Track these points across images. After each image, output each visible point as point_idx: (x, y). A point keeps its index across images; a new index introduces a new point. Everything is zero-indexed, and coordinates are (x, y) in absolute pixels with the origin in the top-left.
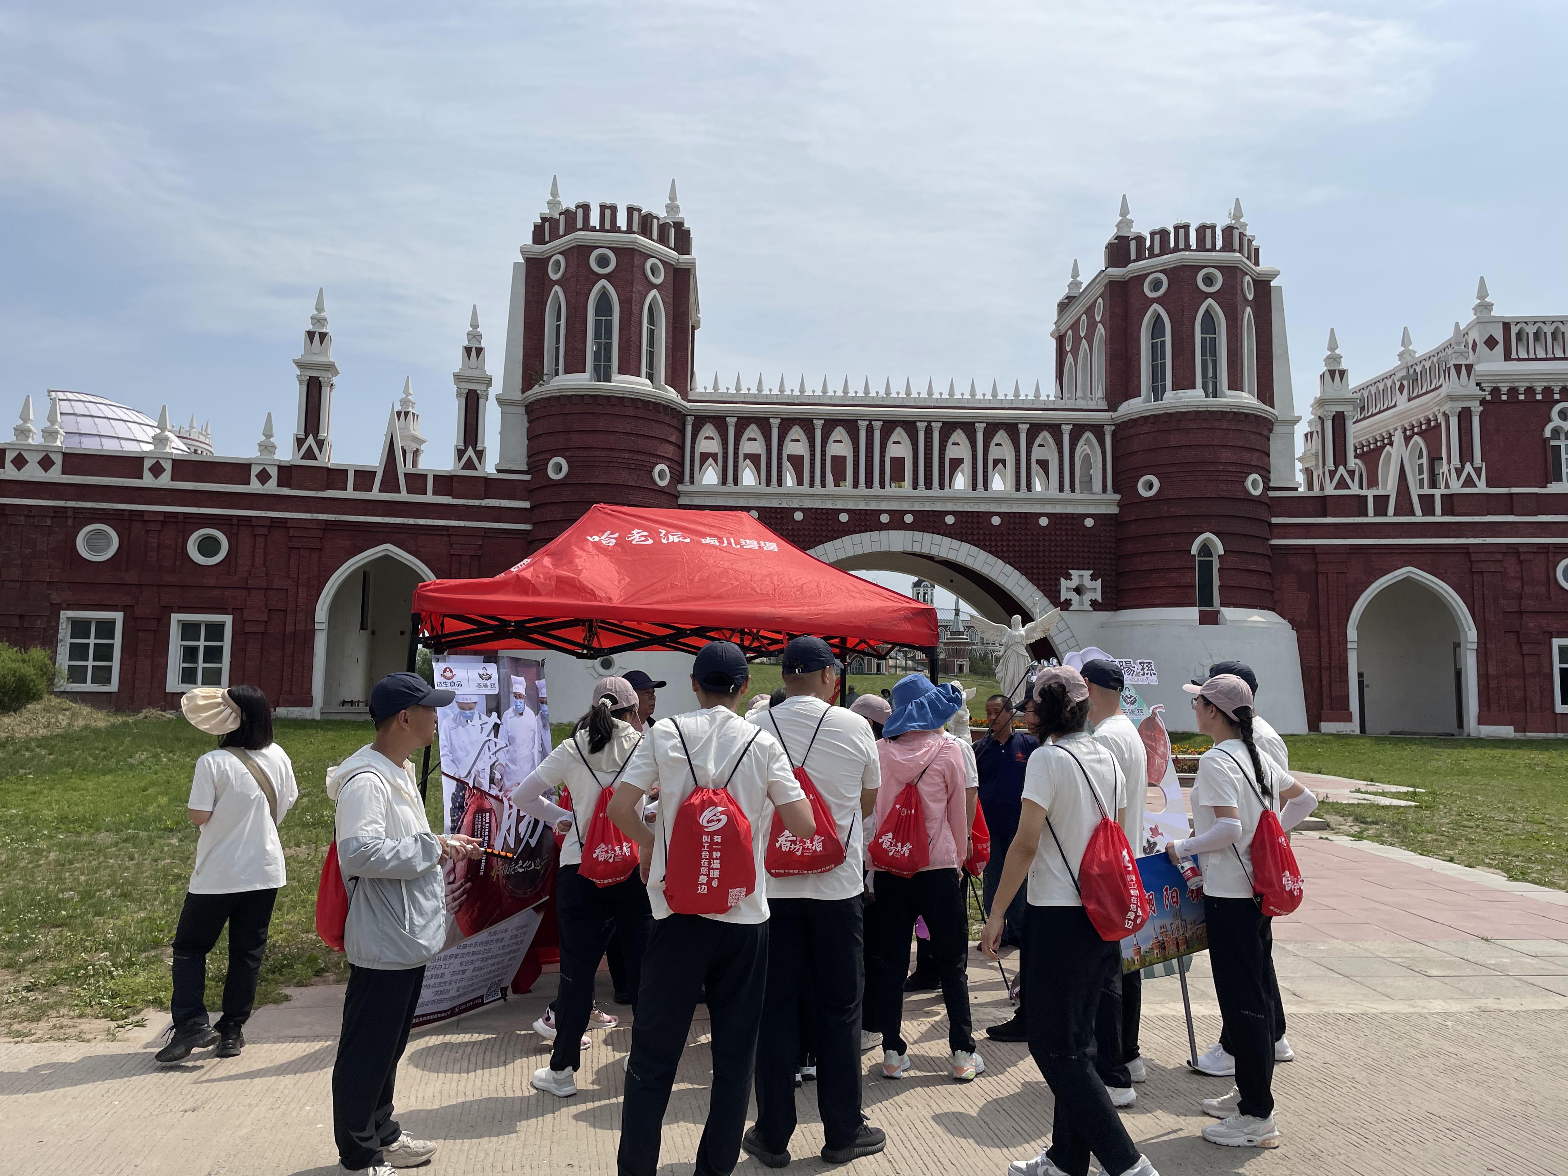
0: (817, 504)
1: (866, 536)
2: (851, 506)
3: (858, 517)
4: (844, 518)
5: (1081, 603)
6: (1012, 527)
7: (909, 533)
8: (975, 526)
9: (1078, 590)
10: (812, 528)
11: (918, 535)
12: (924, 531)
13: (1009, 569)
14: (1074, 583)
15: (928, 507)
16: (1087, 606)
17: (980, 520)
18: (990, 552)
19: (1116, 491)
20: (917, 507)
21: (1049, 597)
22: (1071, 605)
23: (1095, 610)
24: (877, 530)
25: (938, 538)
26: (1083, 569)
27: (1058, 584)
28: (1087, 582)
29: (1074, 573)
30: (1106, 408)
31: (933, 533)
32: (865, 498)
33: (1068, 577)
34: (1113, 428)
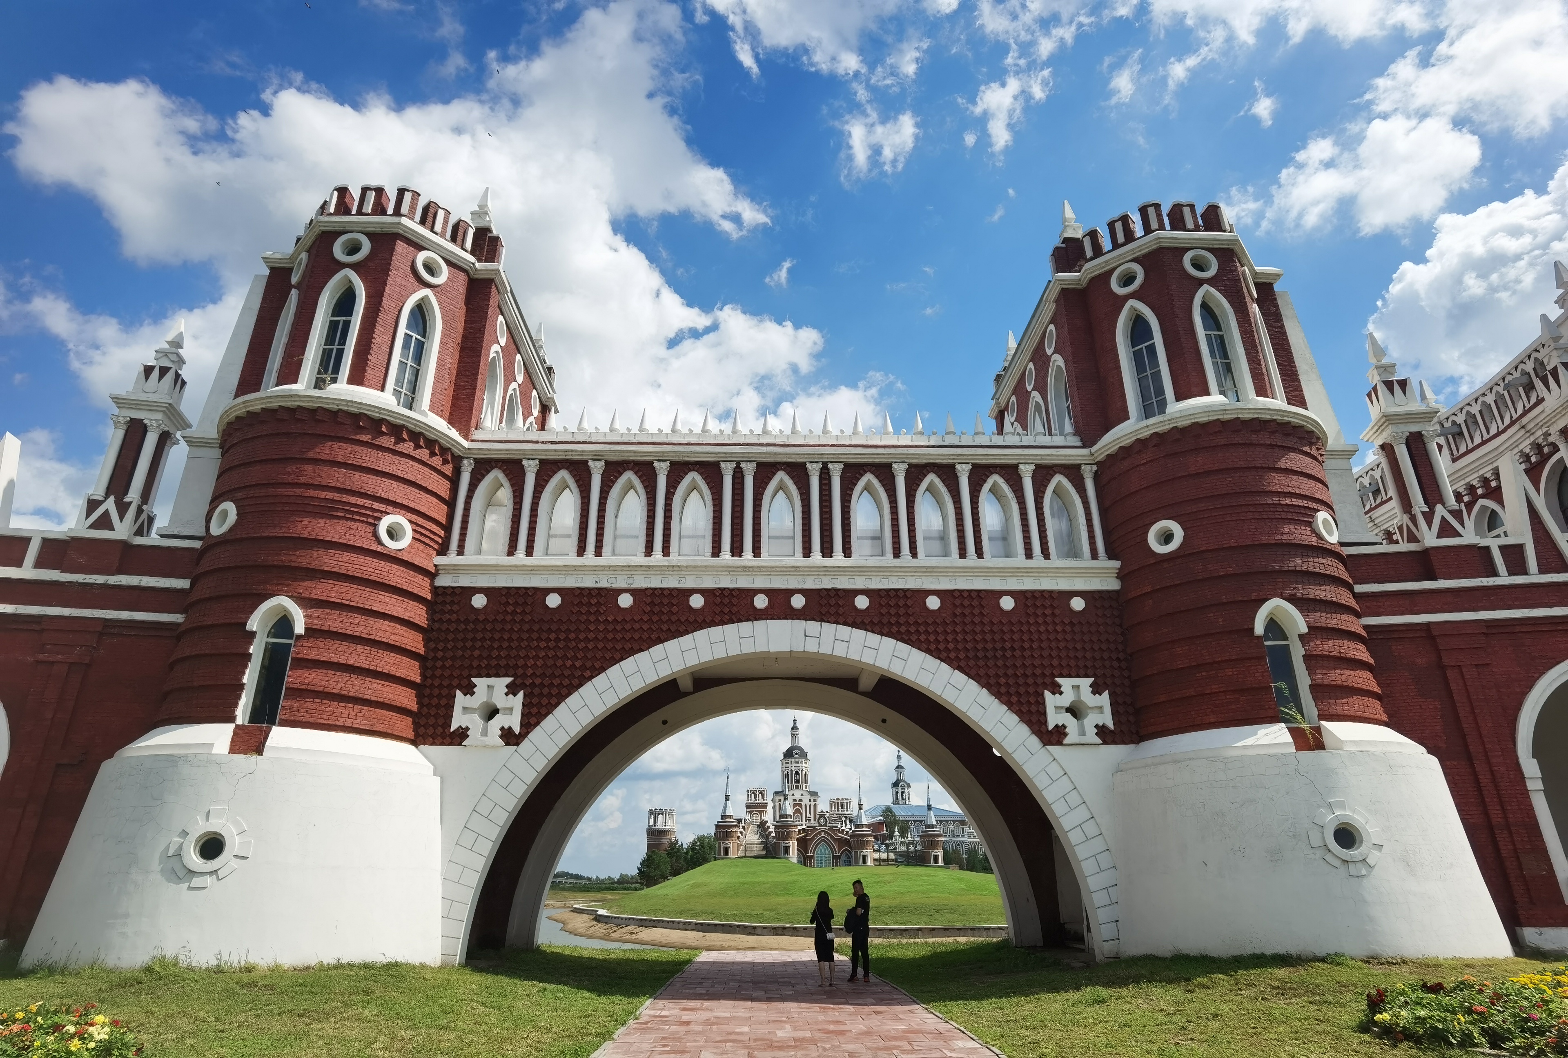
0: (655, 582)
1: (731, 629)
2: (708, 583)
3: (718, 600)
4: (697, 602)
5: (1083, 733)
6: (958, 611)
7: (799, 624)
8: (902, 611)
9: (1074, 711)
10: (646, 618)
11: (813, 626)
12: (822, 621)
13: (959, 677)
14: (1067, 698)
15: (827, 583)
16: (1091, 736)
17: (909, 603)
18: (928, 651)
19: (1111, 555)
20: (810, 584)
21: (1029, 723)
22: (1065, 735)
23: (1105, 742)
24: (748, 620)
25: (844, 631)
26: (1078, 676)
27: (1041, 703)
28: (1088, 698)
29: (1066, 683)
30: (1080, 444)
31: (837, 623)
32: (731, 570)
33: (1056, 689)
34: (1095, 468)
